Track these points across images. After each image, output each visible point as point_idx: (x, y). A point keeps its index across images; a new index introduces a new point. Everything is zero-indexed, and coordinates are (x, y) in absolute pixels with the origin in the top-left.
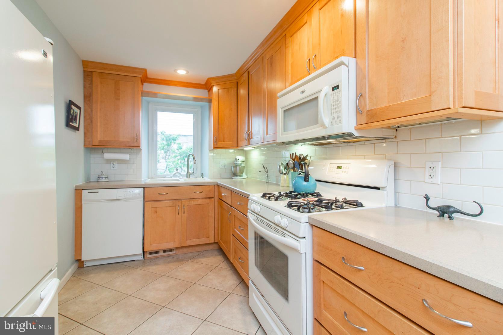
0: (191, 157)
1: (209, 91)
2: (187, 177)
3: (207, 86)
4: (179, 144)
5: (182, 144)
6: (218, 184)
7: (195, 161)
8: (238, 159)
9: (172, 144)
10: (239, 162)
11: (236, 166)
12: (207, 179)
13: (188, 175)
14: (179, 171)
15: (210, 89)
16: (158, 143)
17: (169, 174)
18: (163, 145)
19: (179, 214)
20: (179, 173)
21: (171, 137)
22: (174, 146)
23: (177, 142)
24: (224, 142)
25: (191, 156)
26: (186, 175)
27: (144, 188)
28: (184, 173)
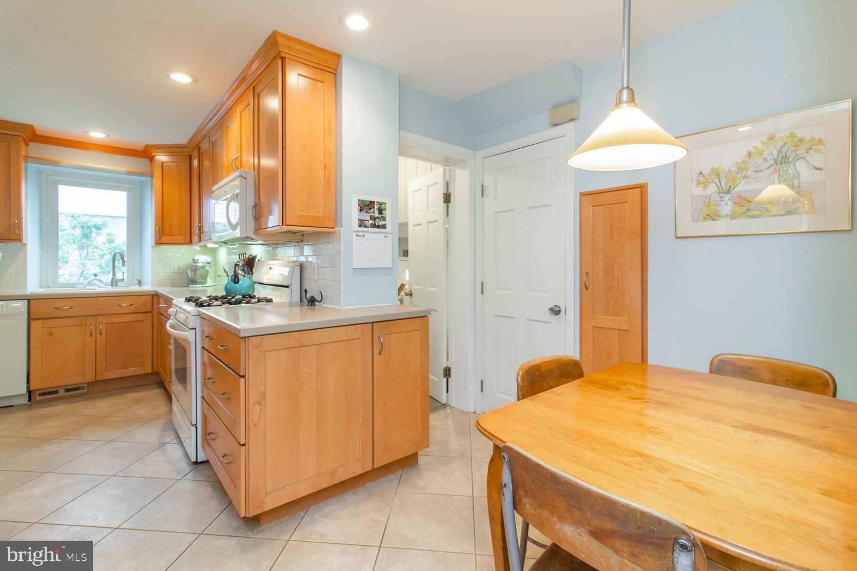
0: (118, 257)
1: (151, 161)
2: (112, 285)
3: (146, 153)
4: (108, 235)
5: (114, 236)
6: (158, 294)
7: (124, 262)
8: (198, 260)
9: (94, 235)
10: (200, 265)
11: (195, 269)
12: (148, 287)
13: (114, 282)
14: (98, 277)
15: (152, 159)
16: (60, 233)
17: (84, 282)
18: (72, 237)
19: (91, 336)
20: (98, 280)
21: (91, 223)
22: (99, 239)
23: (105, 231)
24: (171, 235)
25: (118, 255)
26: (110, 283)
27: (28, 300)
28: (108, 280)
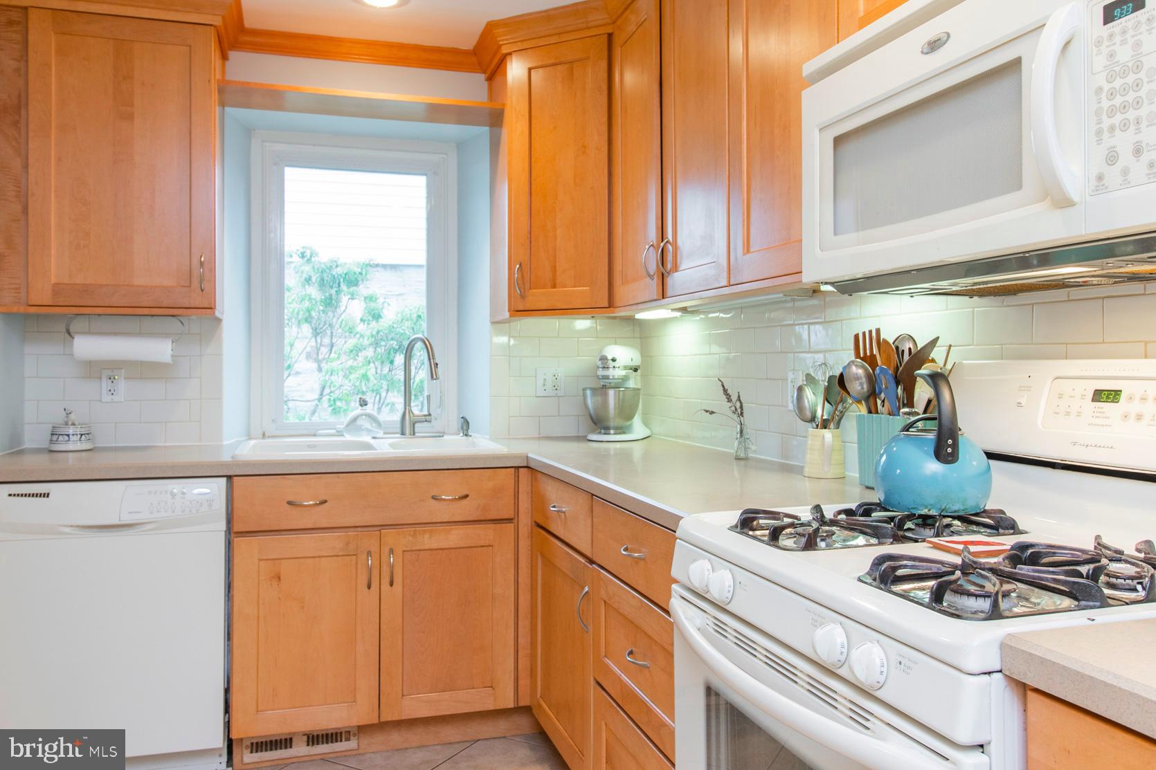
0: (419, 353)
1: (490, 79)
2: (403, 433)
3: (480, 57)
4: (370, 299)
5: (381, 300)
6: (532, 465)
7: (434, 367)
8: (614, 360)
9: (345, 299)
10: (617, 373)
11: (602, 388)
13: (408, 426)
14: (369, 409)
15: (494, 71)
16: (287, 294)
17: (332, 419)
18: (307, 304)
19: (369, 587)
20: (369, 416)
21: (339, 270)
22: (353, 309)
23: (363, 290)
24: (554, 286)
25: (419, 345)
26: (399, 430)
27: (229, 478)
28: (393, 417)
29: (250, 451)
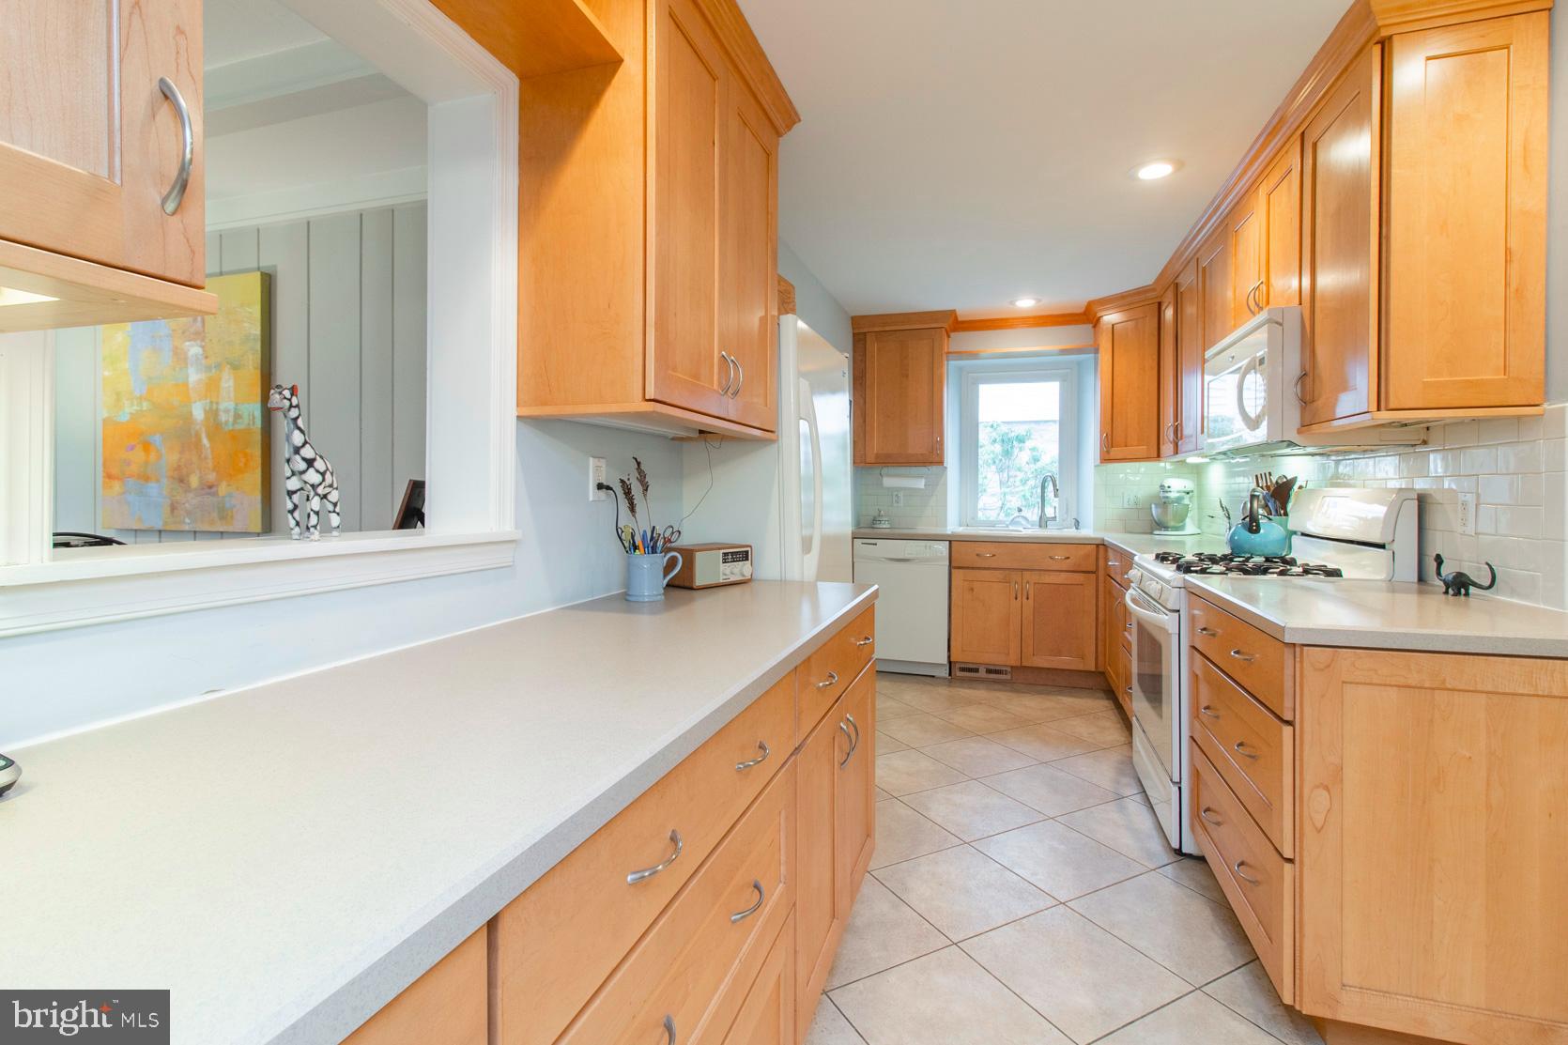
0: (1049, 483)
1: (1094, 327)
2: (1041, 526)
3: (1087, 316)
4: (1033, 449)
5: (1041, 450)
6: (1106, 543)
7: (1056, 491)
8: (1169, 487)
9: (1016, 451)
10: (1173, 495)
11: (1164, 503)
12: (1088, 532)
13: (1043, 522)
14: (1022, 514)
15: (1096, 322)
16: (980, 450)
17: (1005, 519)
18: (992, 456)
19: (1016, 599)
20: (1023, 517)
21: (1013, 434)
22: (1023, 457)
23: (1029, 444)
24: (1126, 446)
25: (1049, 479)
26: (1038, 523)
27: (950, 541)
28: (1035, 518)
29: (961, 530)
